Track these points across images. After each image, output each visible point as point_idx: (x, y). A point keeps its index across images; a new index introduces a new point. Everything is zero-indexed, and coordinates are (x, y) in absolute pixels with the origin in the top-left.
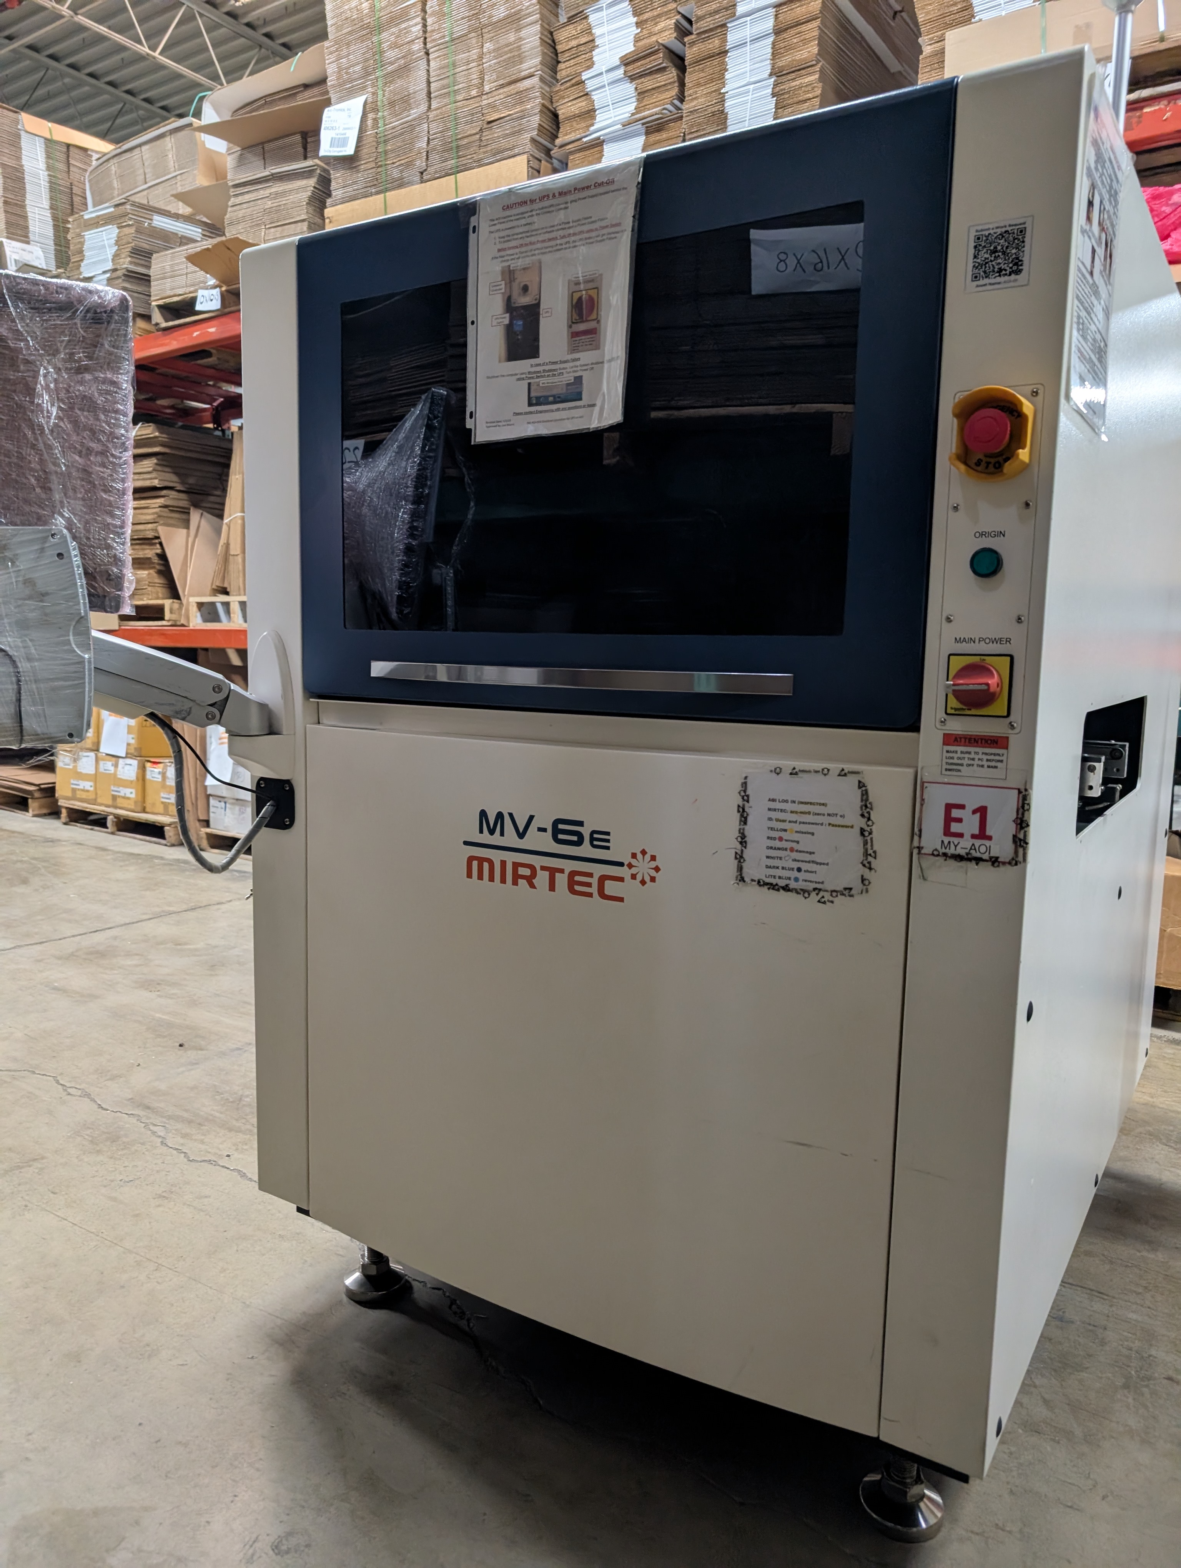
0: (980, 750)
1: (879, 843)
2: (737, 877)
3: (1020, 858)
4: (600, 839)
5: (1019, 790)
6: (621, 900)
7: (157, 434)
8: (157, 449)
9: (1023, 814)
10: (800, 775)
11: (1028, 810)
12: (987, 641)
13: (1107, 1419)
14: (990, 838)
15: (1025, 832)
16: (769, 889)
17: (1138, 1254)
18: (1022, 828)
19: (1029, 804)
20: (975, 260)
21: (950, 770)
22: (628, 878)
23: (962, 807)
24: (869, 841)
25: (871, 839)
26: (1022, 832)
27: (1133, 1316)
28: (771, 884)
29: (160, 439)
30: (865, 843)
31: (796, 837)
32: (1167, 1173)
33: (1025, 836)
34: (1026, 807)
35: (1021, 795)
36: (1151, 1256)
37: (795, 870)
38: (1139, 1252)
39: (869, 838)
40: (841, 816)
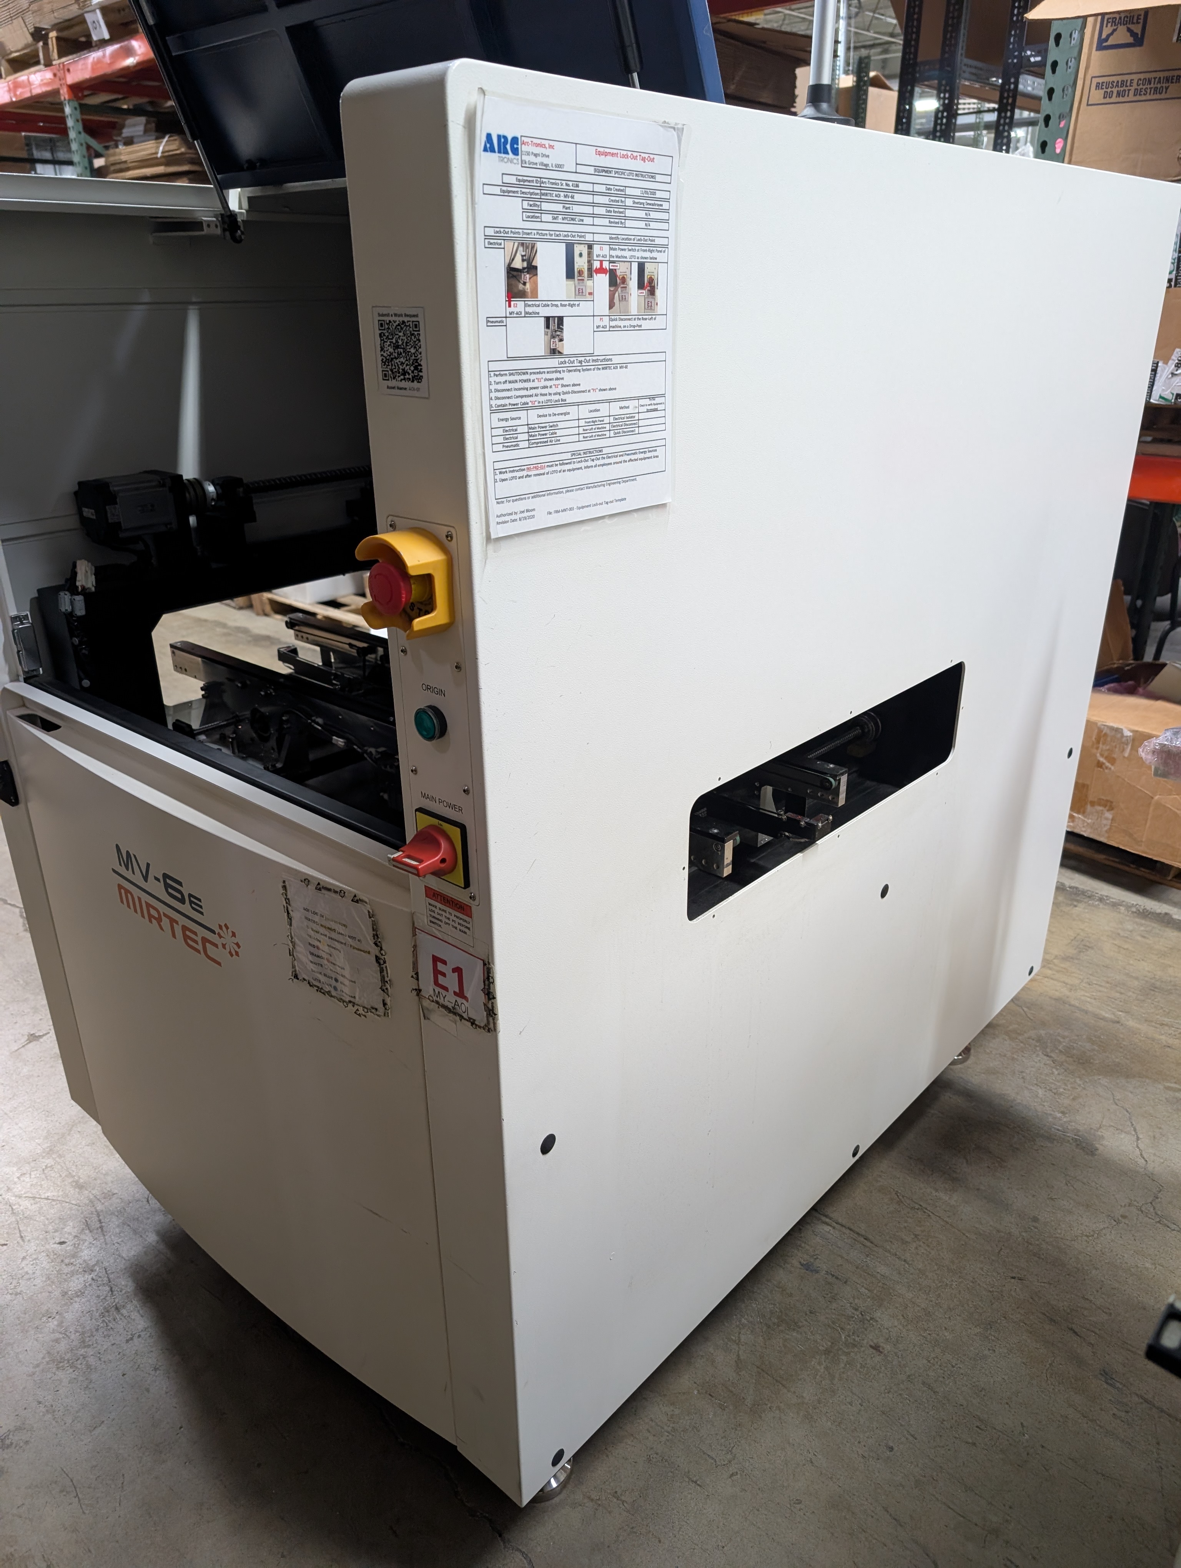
0: (454, 912)
1: (391, 973)
2: (293, 973)
3: (491, 1026)
4: (195, 902)
5: (483, 961)
6: (219, 964)
7: (183, 150)
8: (185, 168)
9: (489, 986)
10: (323, 891)
11: (493, 983)
12: (445, 804)
13: (786, 1388)
14: (466, 998)
15: (492, 1003)
16: (317, 991)
17: (934, 1193)
18: (489, 999)
19: (492, 978)
20: (382, 353)
21: (433, 923)
22: (220, 946)
23: (444, 962)
24: (385, 969)
25: (386, 967)
26: (490, 1002)
27: (882, 1269)
28: (318, 987)
29: (187, 156)
30: (382, 971)
31: (329, 950)
32: (1026, 1093)
33: (493, 1007)
34: (491, 980)
35: (485, 968)
36: (945, 1198)
37: (333, 979)
38: (937, 1190)
39: (384, 966)
40: (359, 940)
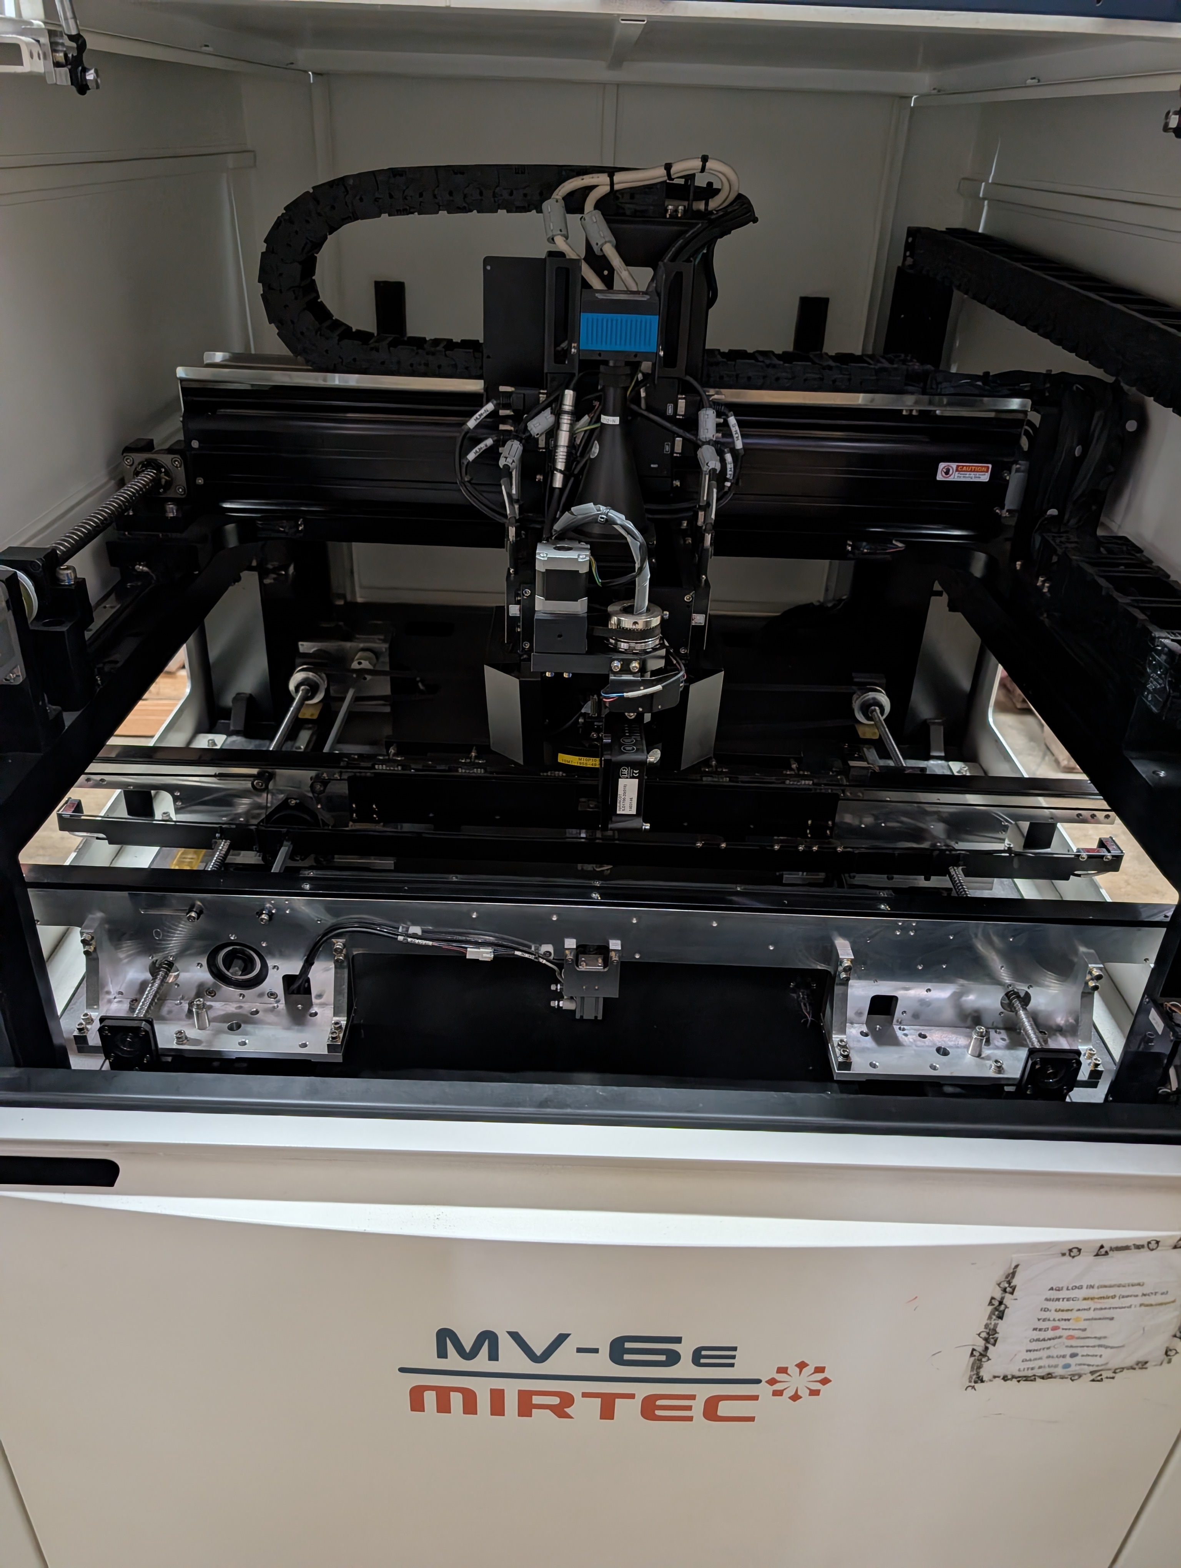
2: (971, 1377)
4: (714, 1355)
10: (1112, 1254)
16: (1019, 1381)
28: (1024, 1376)
31: (1083, 1324)
37: (1068, 1356)
40: (1164, 1293)
